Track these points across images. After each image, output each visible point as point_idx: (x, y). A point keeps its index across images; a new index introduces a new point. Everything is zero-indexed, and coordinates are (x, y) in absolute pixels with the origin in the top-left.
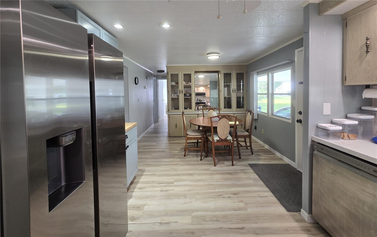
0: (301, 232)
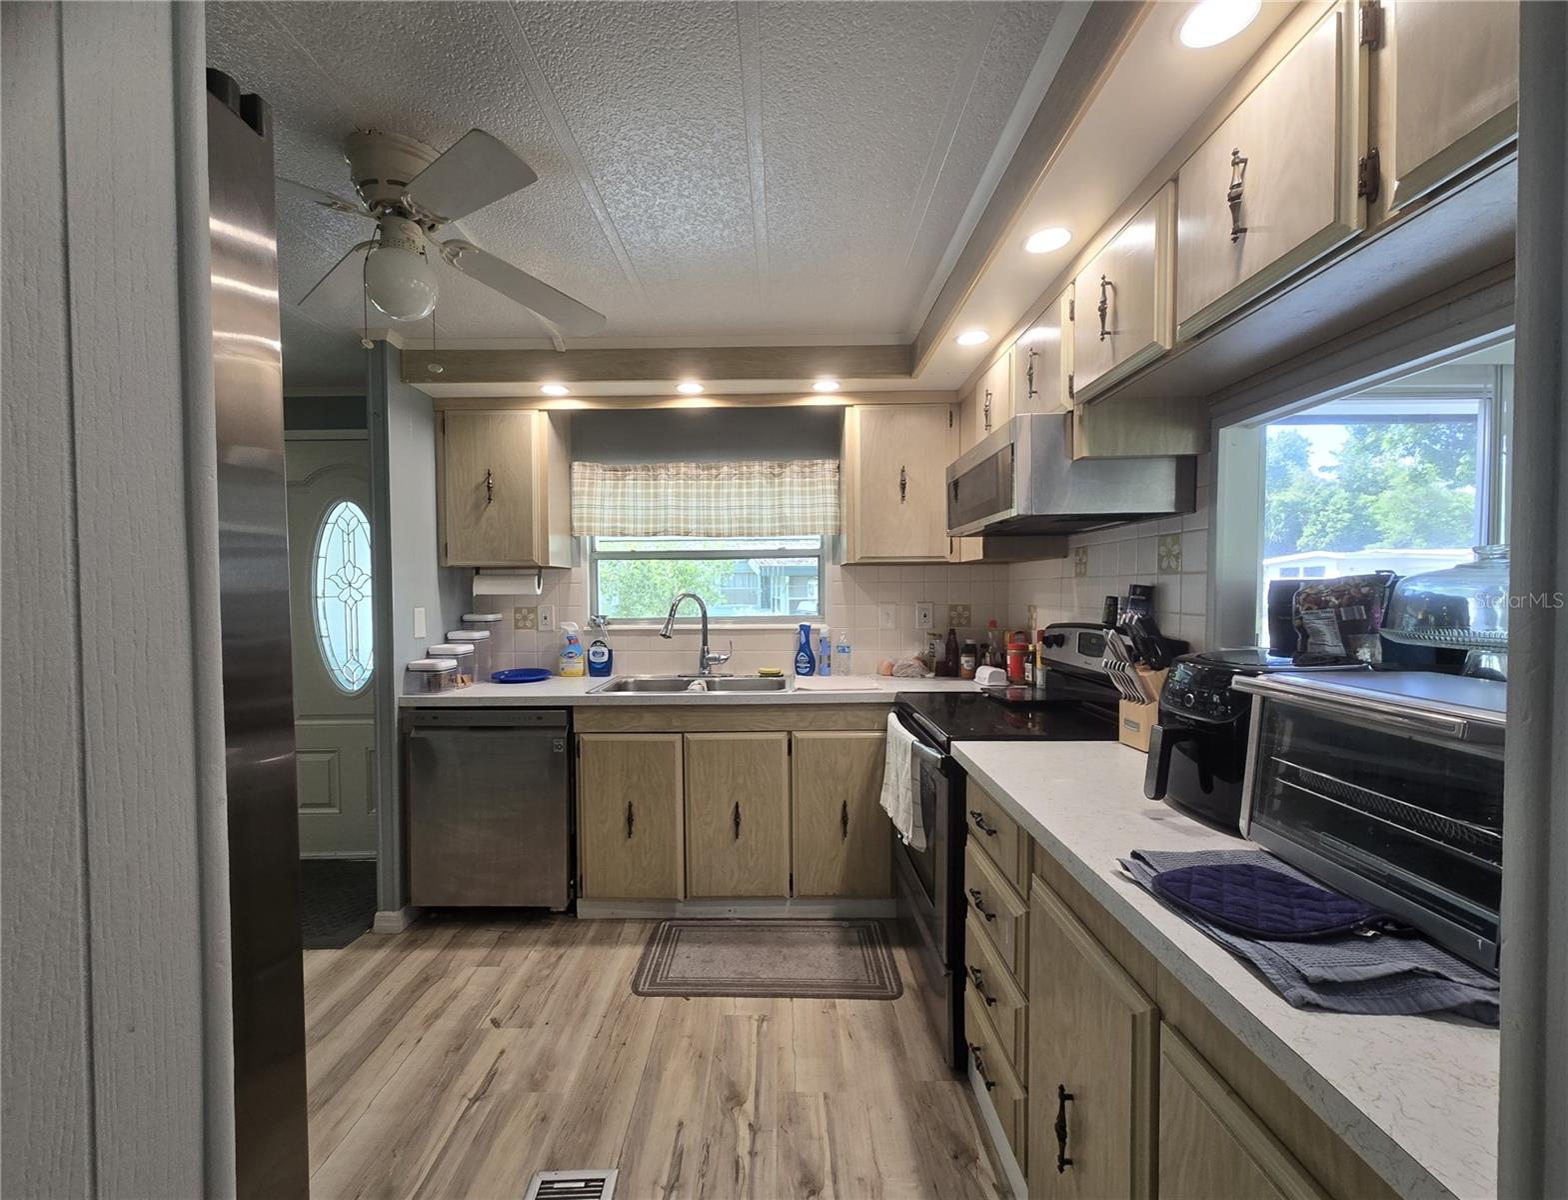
0: (404, 954)
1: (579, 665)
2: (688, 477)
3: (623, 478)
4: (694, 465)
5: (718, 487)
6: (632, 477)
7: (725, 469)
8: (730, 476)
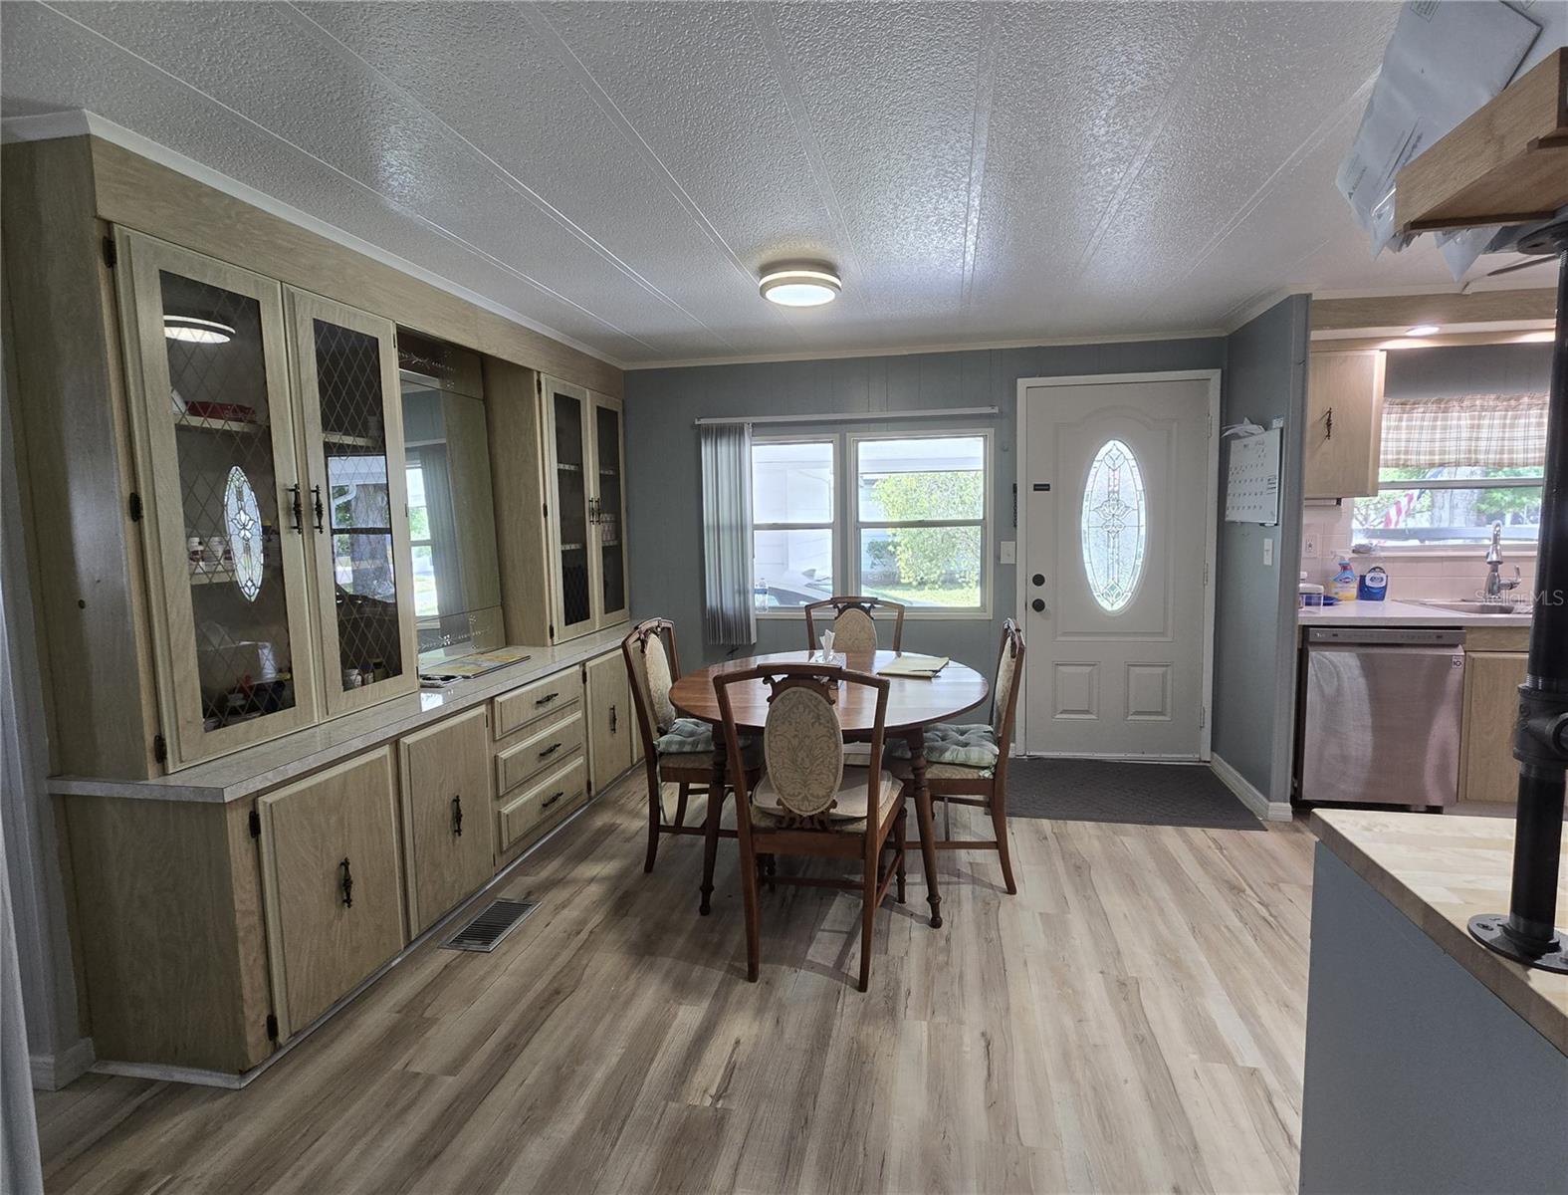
1: (1353, 589)
2: (1483, 408)
3: (1410, 412)
4: (1493, 397)
5: (1515, 418)
6: (1422, 410)
7: (1526, 400)
8: (1530, 407)
